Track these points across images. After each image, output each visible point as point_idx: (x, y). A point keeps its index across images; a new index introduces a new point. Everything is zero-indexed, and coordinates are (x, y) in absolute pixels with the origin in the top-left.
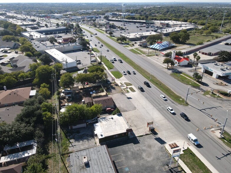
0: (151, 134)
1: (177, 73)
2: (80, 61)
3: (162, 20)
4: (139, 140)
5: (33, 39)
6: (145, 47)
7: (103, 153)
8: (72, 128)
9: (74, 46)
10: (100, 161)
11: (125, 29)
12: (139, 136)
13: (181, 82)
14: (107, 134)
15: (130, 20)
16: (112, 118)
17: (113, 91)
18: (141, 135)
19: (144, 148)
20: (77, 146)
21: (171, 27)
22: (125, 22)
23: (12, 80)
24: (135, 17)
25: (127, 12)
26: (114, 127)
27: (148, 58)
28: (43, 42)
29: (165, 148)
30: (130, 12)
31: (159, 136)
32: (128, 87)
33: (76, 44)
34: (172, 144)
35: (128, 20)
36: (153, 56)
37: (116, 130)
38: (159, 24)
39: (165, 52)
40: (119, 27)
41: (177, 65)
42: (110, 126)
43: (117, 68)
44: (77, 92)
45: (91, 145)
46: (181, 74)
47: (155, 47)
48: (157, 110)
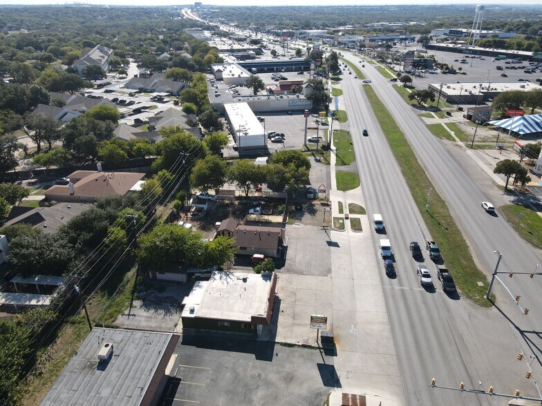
0: (319, 348)
1: (527, 206)
2: (283, 135)
4: (275, 353)
5: (221, 79)
6: (484, 123)
7: (155, 349)
8: (154, 276)
10: (132, 366)
11: (458, 71)
12: (282, 344)
13: (521, 235)
14: (205, 311)
15: (487, 49)
16: (245, 280)
17: (307, 216)
18: (289, 341)
19: (273, 377)
20: (136, 318)
22: (469, 53)
24: (504, 42)
25: (498, 27)
26: (231, 301)
27: (470, 152)
28: (241, 86)
29: (328, 398)
30: (505, 29)
31: (336, 361)
32: (351, 216)
33: (298, 96)
34: (354, 396)
35: (483, 49)
36: (487, 151)
37: (232, 311)
40: (441, 66)
42: (226, 296)
43: (360, 165)
44: (227, 202)
45: (163, 325)
46: (539, 213)
47: (508, 126)
48: (381, 294)
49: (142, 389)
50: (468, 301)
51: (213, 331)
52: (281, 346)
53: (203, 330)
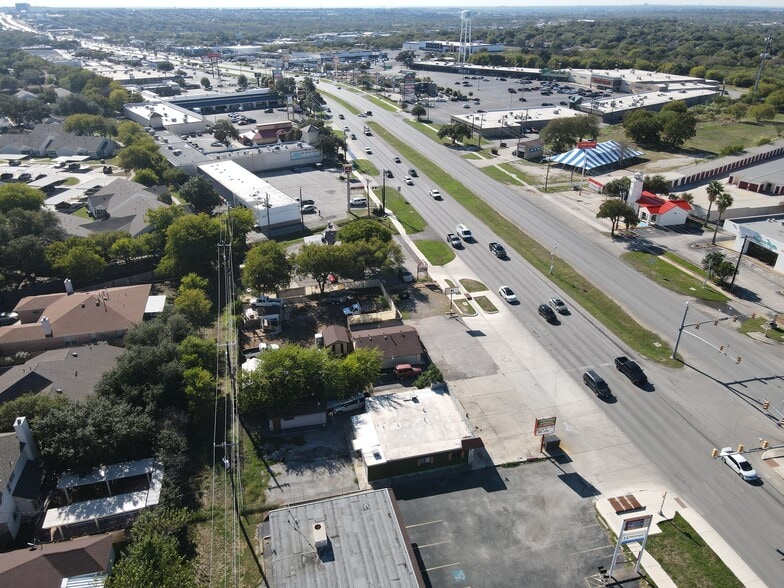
0: (548, 458)
1: (645, 252)
2: (311, 202)
3: (600, 67)
4: (504, 479)
5: (162, 128)
6: (537, 159)
7: (379, 514)
8: (277, 426)
9: (294, 151)
10: (368, 543)
11: (469, 97)
12: (504, 466)
13: (659, 283)
14: (395, 450)
15: (486, 68)
16: (415, 400)
17: (420, 306)
18: (511, 461)
19: (521, 506)
20: (292, 488)
21: (629, 92)
22: (471, 73)
23: (92, 260)
24: (503, 58)
25: (478, 38)
26: (419, 430)
27: (547, 197)
28: (194, 136)
29: (596, 510)
30: (488, 39)
31: (576, 467)
32: (473, 295)
33: (300, 145)
34: (621, 498)
35: (480, 67)
36: (564, 193)
37: (427, 441)
38: (588, 81)
39: (605, 179)
40: (448, 92)
41: (647, 225)
42: (407, 424)
43: (435, 227)
44: (299, 305)
45: (339, 486)
46: (660, 257)
47: (570, 161)
48: (571, 379)
49: (405, 565)
50: (659, 365)
51: (410, 475)
52: (504, 469)
53: (397, 477)
